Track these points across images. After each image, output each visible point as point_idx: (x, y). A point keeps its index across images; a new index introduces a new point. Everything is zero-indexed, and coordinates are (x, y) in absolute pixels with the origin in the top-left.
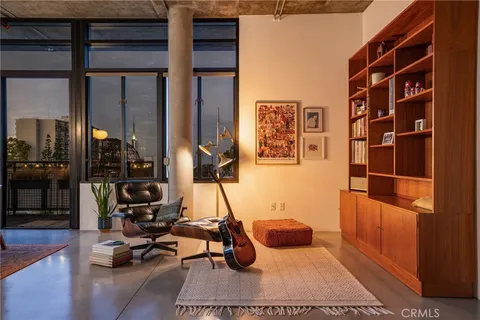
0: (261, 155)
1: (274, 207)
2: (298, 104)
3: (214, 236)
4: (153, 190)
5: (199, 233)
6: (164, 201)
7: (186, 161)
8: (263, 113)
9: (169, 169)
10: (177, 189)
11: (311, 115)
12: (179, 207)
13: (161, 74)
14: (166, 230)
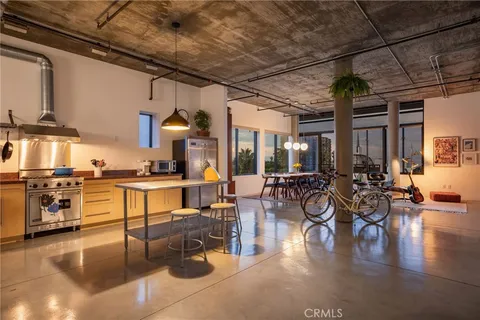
0: (437, 162)
1: (445, 187)
2: (459, 138)
3: (406, 191)
4: (382, 176)
5: (400, 190)
6: (386, 180)
7: (396, 165)
8: (437, 143)
9: (388, 168)
10: (392, 176)
11: (467, 143)
12: (392, 182)
13: (384, 128)
14: (387, 189)
